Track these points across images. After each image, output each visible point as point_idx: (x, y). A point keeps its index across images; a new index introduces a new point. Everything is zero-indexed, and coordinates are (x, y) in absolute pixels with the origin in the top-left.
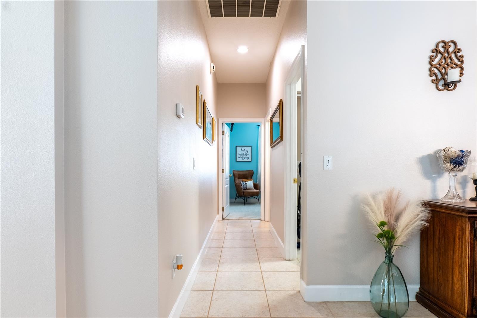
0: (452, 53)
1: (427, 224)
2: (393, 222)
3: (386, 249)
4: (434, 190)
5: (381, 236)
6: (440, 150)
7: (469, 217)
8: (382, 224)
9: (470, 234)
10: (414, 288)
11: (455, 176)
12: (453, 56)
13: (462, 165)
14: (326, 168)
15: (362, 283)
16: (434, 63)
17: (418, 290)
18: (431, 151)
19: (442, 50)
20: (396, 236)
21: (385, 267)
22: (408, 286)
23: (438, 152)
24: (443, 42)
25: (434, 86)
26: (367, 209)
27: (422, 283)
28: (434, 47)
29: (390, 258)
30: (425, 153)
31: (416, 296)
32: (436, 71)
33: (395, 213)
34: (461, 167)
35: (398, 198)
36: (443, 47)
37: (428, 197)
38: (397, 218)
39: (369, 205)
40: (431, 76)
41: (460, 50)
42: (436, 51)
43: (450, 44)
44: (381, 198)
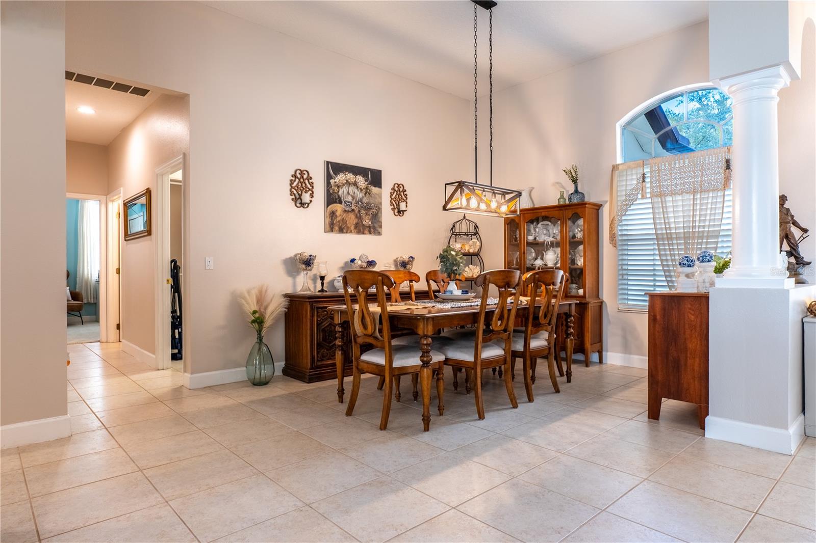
0: (306, 179)
1: (286, 310)
2: (262, 310)
3: (258, 332)
4: (294, 285)
5: (253, 322)
6: (298, 254)
7: (310, 302)
8: (255, 312)
9: (310, 313)
10: (280, 365)
11: (307, 274)
12: (306, 181)
13: (310, 266)
14: (207, 268)
15: (240, 366)
16: (293, 185)
17: (284, 366)
18: (292, 255)
19: (299, 176)
20: (265, 321)
21: (257, 346)
22: (275, 364)
23: (296, 256)
24: (300, 170)
25: (293, 203)
26: (243, 301)
27: (287, 360)
28: (293, 173)
29: (260, 338)
30: (288, 257)
31: (283, 370)
32: (295, 192)
33: (265, 304)
34: (310, 268)
35: (266, 291)
36: (300, 174)
37: (289, 291)
38: (266, 309)
39: (244, 298)
40: (291, 195)
41: (311, 178)
42: (294, 176)
43: (305, 172)
44: (254, 293)
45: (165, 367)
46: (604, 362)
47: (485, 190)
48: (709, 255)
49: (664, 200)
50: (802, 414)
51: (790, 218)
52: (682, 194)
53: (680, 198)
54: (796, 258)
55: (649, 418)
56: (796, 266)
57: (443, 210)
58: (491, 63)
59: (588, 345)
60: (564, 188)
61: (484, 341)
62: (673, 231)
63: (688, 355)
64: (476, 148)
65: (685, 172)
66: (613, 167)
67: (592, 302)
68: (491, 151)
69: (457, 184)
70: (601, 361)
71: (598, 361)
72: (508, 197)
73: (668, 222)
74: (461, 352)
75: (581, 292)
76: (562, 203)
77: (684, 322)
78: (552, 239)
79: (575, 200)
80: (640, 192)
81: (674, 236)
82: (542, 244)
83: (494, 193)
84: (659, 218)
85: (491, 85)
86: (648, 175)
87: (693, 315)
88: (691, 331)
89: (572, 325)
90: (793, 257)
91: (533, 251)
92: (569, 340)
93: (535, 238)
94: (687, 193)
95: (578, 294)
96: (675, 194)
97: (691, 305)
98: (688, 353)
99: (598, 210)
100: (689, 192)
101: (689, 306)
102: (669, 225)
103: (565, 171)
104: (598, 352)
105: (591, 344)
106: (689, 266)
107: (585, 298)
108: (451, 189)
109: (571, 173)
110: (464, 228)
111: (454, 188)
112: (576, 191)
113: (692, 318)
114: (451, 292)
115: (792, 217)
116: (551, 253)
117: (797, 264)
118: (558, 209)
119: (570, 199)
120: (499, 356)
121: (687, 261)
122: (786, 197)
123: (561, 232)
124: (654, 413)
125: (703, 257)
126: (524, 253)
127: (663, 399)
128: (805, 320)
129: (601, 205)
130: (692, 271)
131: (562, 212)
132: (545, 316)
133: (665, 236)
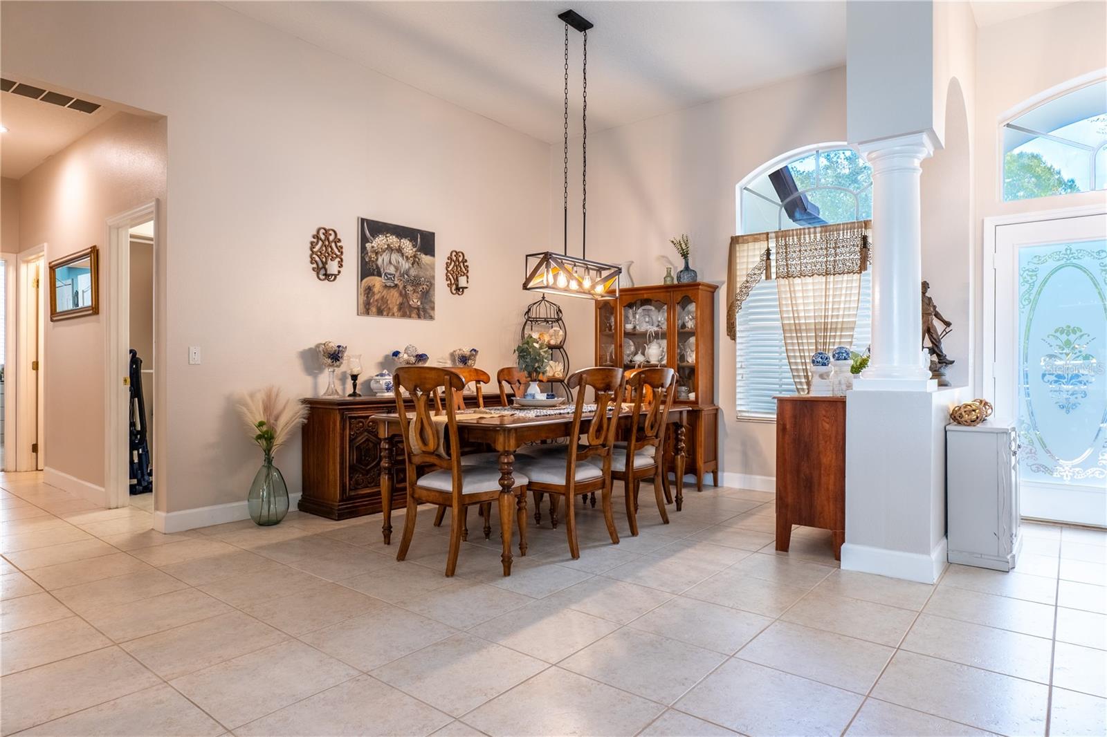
0: (332, 242)
1: (306, 421)
2: (272, 421)
3: (265, 451)
4: (315, 387)
5: (259, 437)
6: (321, 344)
7: (339, 409)
8: (261, 424)
9: (340, 425)
10: (296, 496)
11: (334, 371)
12: (333, 245)
13: (339, 360)
14: (191, 362)
15: (238, 499)
16: (314, 250)
17: (300, 498)
18: (312, 345)
19: (323, 237)
20: (275, 436)
21: (265, 471)
22: (289, 495)
23: (318, 346)
24: (325, 229)
25: (314, 274)
26: (244, 409)
27: (304, 489)
28: (315, 233)
29: (269, 460)
30: (307, 347)
31: (299, 504)
32: (317, 259)
33: (275, 413)
34: (338, 363)
35: (277, 395)
36: (324, 234)
37: (309, 395)
38: (277, 418)
39: (246, 405)
40: (312, 263)
41: (339, 241)
42: (317, 236)
43: (331, 232)
44: (260, 397)
45: (120, 504)
46: (719, 485)
47: (577, 264)
48: (846, 351)
49: (791, 282)
50: (945, 537)
51: (932, 309)
52: (813, 275)
53: (809, 280)
54: (938, 356)
55: (777, 549)
56: (939, 365)
57: (523, 289)
58: (585, 101)
59: (701, 463)
60: (671, 264)
61: (579, 458)
62: (803, 321)
63: (822, 472)
64: (566, 210)
65: (816, 249)
66: (732, 238)
67: (706, 409)
68: (584, 214)
69: (542, 256)
70: (716, 485)
71: (713, 484)
72: (605, 274)
73: (797, 310)
74: (549, 473)
75: (692, 396)
76: (669, 283)
77: (818, 432)
78: (656, 329)
79: (686, 279)
80: (764, 271)
81: (804, 327)
82: (644, 335)
83: (587, 268)
84: (786, 304)
85: (585, 129)
86: (773, 251)
87: (828, 423)
88: (826, 442)
89: (683, 438)
90: (935, 355)
91: (632, 343)
92: (679, 457)
93: (635, 327)
94: (819, 275)
95: (689, 399)
96: (805, 276)
97: (826, 411)
98: (822, 469)
99: (713, 293)
100: (821, 274)
101: (824, 412)
102: (798, 313)
103: (673, 242)
104: (713, 472)
105: (705, 463)
106: (824, 364)
107: (698, 404)
108: (534, 262)
109: (681, 244)
110: (542, 311)
111: (539, 260)
112: (687, 268)
113: (827, 426)
114: (533, 396)
115: (935, 307)
116: (654, 347)
117: (939, 363)
118: (664, 290)
119: (679, 278)
120: (597, 478)
121: (821, 358)
122: (928, 284)
123: (668, 320)
124: (783, 544)
125: (838, 353)
126: (621, 346)
127: (793, 525)
128: (948, 428)
129: (718, 287)
130: (827, 371)
131: (669, 294)
132: (652, 427)
133: (794, 328)
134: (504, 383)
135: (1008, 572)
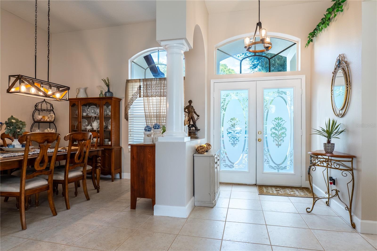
47: (43, 83)
48: (158, 125)
49: (148, 99)
50: (193, 197)
51: (193, 110)
52: (156, 96)
53: (154, 98)
54: (195, 128)
55: (131, 209)
56: (195, 131)
57: (7, 92)
58: (49, 7)
59: (113, 170)
60: (103, 89)
61: (27, 178)
62: (152, 114)
64: (36, 57)
65: (157, 87)
66: (127, 80)
67: (115, 148)
68: (49, 61)
69: (17, 77)
70: (121, 178)
71: (119, 178)
72: (61, 89)
73: (150, 110)
75: (110, 143)
76: (101, 96)
77: (146, 159)
78: (95, 115)
79: (108, 95)
80: (139, 94)
81: (153, 116)
82: (91, 117)
83: (50, 86)
84: (146, 107)
85: (49, 21)
86: (142, 86)
87: (150, 155)
88: (149, 163)
89: (100, 161)
90: (194, 127)
91: (87, 121)
92: (98, 169)
93: (87, 115)
94: (158, 96)
96: (153, 97)
97: (149, 150)
98: (148, 174)
99: (119, 102)
100: (159, 96)
101: (148, 151)
102: (150, 111)
103: (102, 80)
104: (119, 173)
105: (115, 170)
106: (149, 131)
107: (112, 146)
108: (13, 79)
109: (106, 81)
110: (44, 106)
111: (15, 79)
112: (109, 91)
113: (150, 156)
114: (14, 146)
115: (194, 110)
116: (95, 123)
117: (195, 130)
118: (98, 99)
119: (105, 95)
120: (44, 185)
121: (148, 128)
123: (100, 111)
124: (133, 206)
125: (155, 126)
126: (80, 122)
127: (137, 198)
128: (194, 155)
129: (121, 99)
130: (150, 133)
131: (100, 101)
133: (149, 116)
134: (6, 139)
135: (213, 207)
